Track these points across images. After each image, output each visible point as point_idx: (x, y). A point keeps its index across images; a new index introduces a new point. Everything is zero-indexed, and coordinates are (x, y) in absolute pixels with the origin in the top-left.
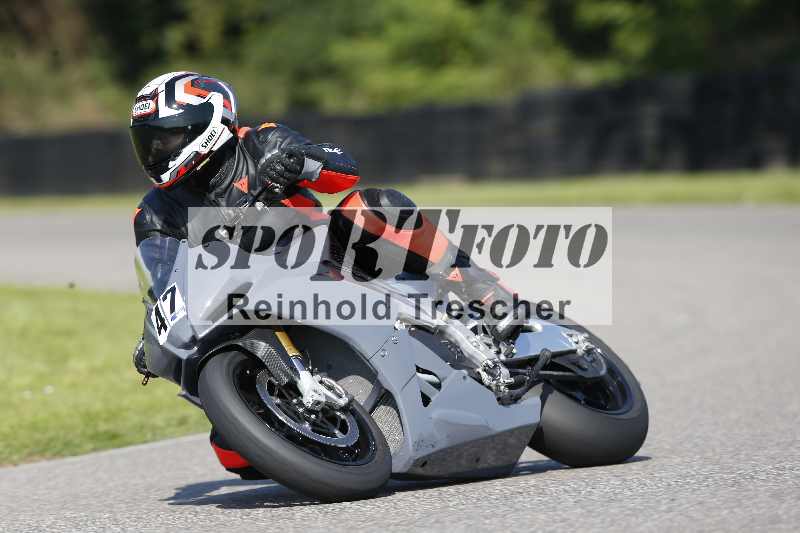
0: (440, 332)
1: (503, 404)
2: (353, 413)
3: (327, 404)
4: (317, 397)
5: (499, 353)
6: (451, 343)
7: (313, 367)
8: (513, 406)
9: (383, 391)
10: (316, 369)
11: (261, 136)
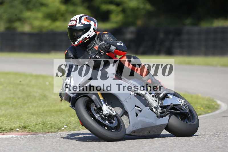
0: (143, 96)
1: (158, 118)
2: (117, 117)
3: (109, 114)
4: (107, 112)
5: (159, 103)
6: (146, 99)
7: (107, 103)
8: (161, 119)
9: (125, 111)
10: (108, 104)
11: (103, 35)
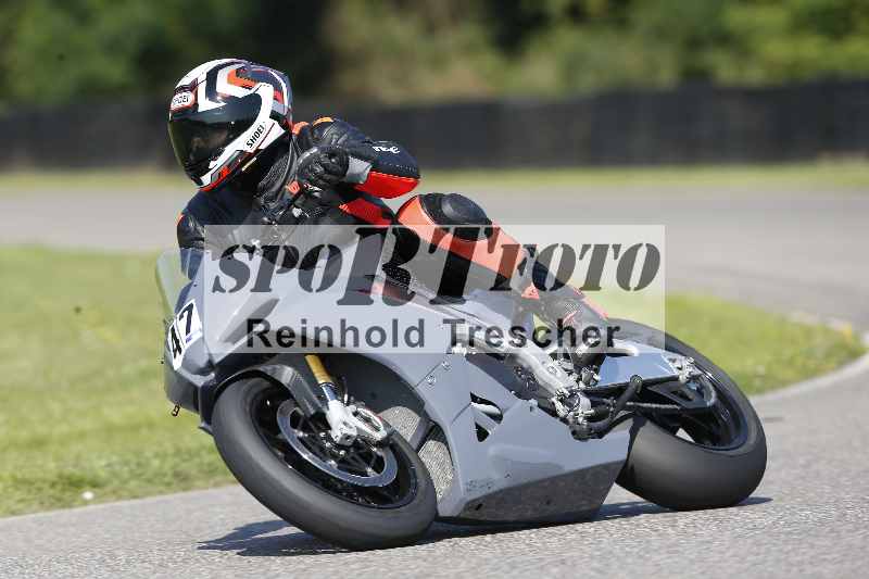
1: (578, 439)
2: (394, 448)
4: (346, 431)
5: (578, 380)
7: (350, 397)
9: (431, 423)
10: (352, 398)
11: (316, 131)
